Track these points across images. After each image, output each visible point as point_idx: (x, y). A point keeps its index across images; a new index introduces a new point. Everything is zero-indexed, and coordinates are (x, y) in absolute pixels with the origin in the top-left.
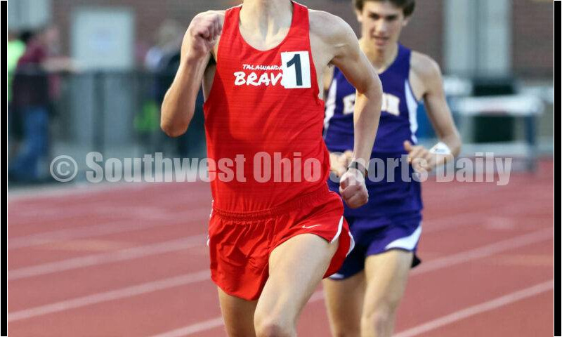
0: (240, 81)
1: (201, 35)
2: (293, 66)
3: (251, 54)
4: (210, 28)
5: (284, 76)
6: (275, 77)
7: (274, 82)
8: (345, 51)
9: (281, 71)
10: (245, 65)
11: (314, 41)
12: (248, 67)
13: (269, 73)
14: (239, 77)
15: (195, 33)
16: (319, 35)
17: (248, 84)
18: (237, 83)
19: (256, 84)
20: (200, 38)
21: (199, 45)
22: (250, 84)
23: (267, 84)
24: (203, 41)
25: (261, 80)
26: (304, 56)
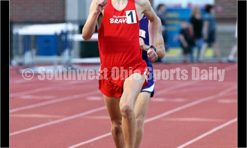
0: (112, 22)
1: (100, 5)
2: (130, 16)
3: (116, 12)
4: (103, 3)
5: (127, 19)
6: (124, 20)
7: (124, 22)
8: (147, 9)
9: (126, 18)
10: (114, 16)
11: (137, 6)
12: (115, 17)
13: (122, 18)
14: (112, 21)
15: (98, 4)
16: (138, 4)
17: (115, 23)
18: (111, 22)
19: (118, 23)
20: (100, 6)
21: (99, 9)
22: (116, 23)
23: (121, 23)
24: (100, 7)
25: (119, 21)
26: (134, 12)
